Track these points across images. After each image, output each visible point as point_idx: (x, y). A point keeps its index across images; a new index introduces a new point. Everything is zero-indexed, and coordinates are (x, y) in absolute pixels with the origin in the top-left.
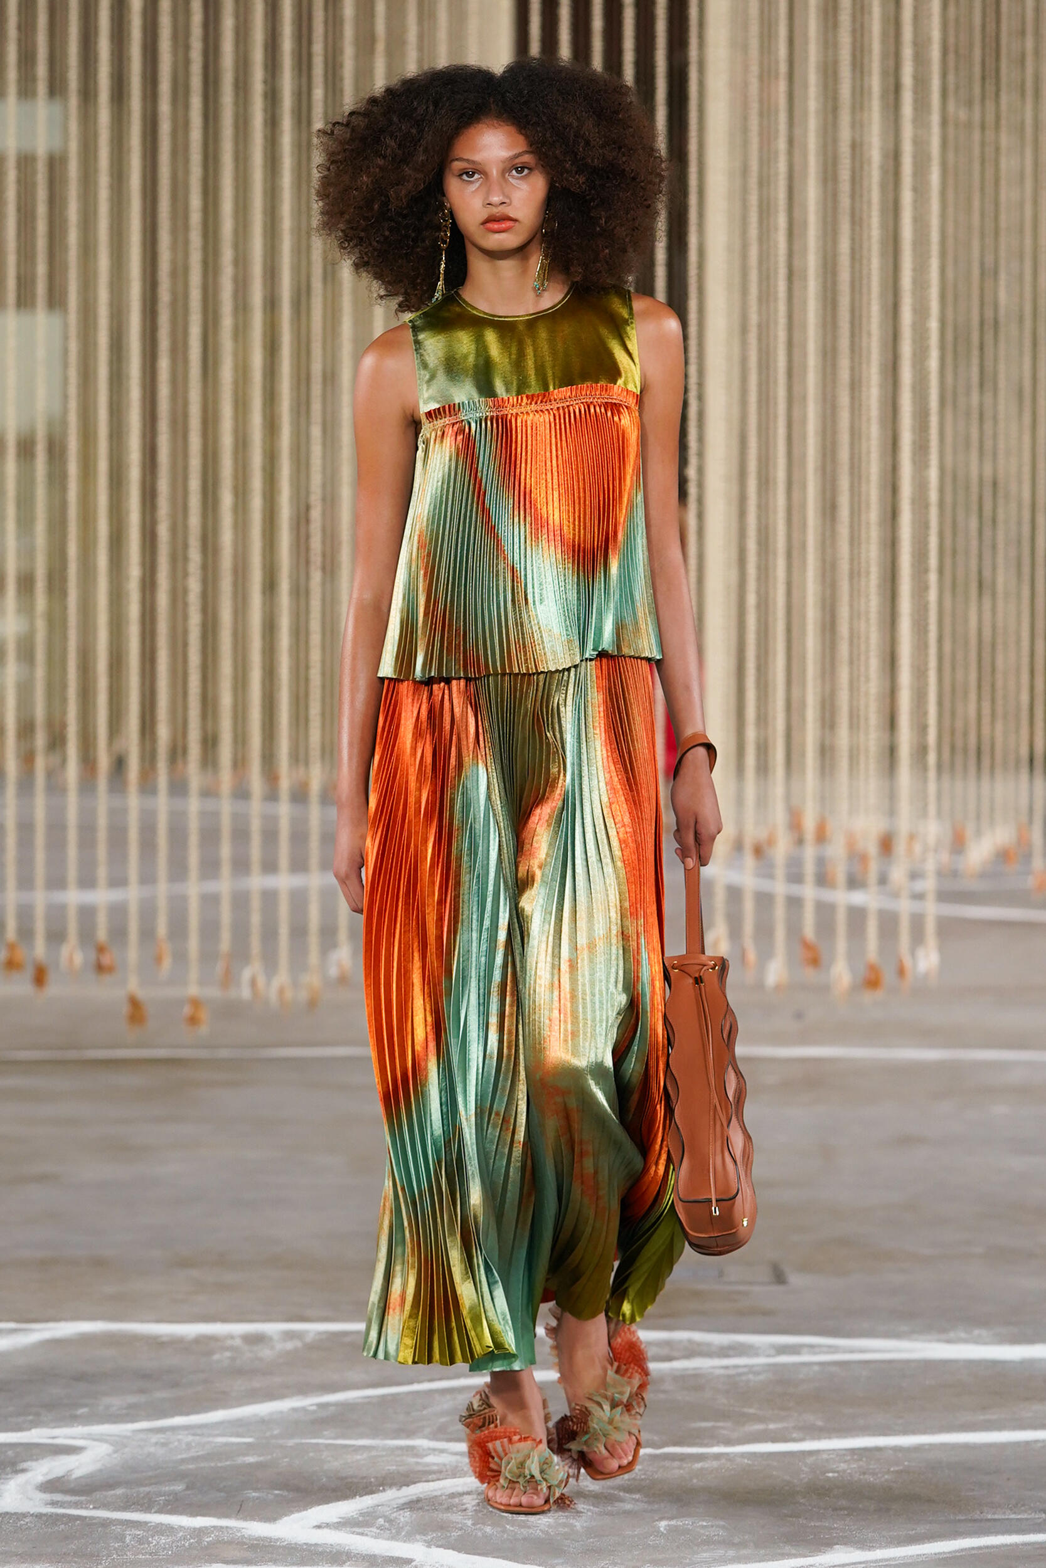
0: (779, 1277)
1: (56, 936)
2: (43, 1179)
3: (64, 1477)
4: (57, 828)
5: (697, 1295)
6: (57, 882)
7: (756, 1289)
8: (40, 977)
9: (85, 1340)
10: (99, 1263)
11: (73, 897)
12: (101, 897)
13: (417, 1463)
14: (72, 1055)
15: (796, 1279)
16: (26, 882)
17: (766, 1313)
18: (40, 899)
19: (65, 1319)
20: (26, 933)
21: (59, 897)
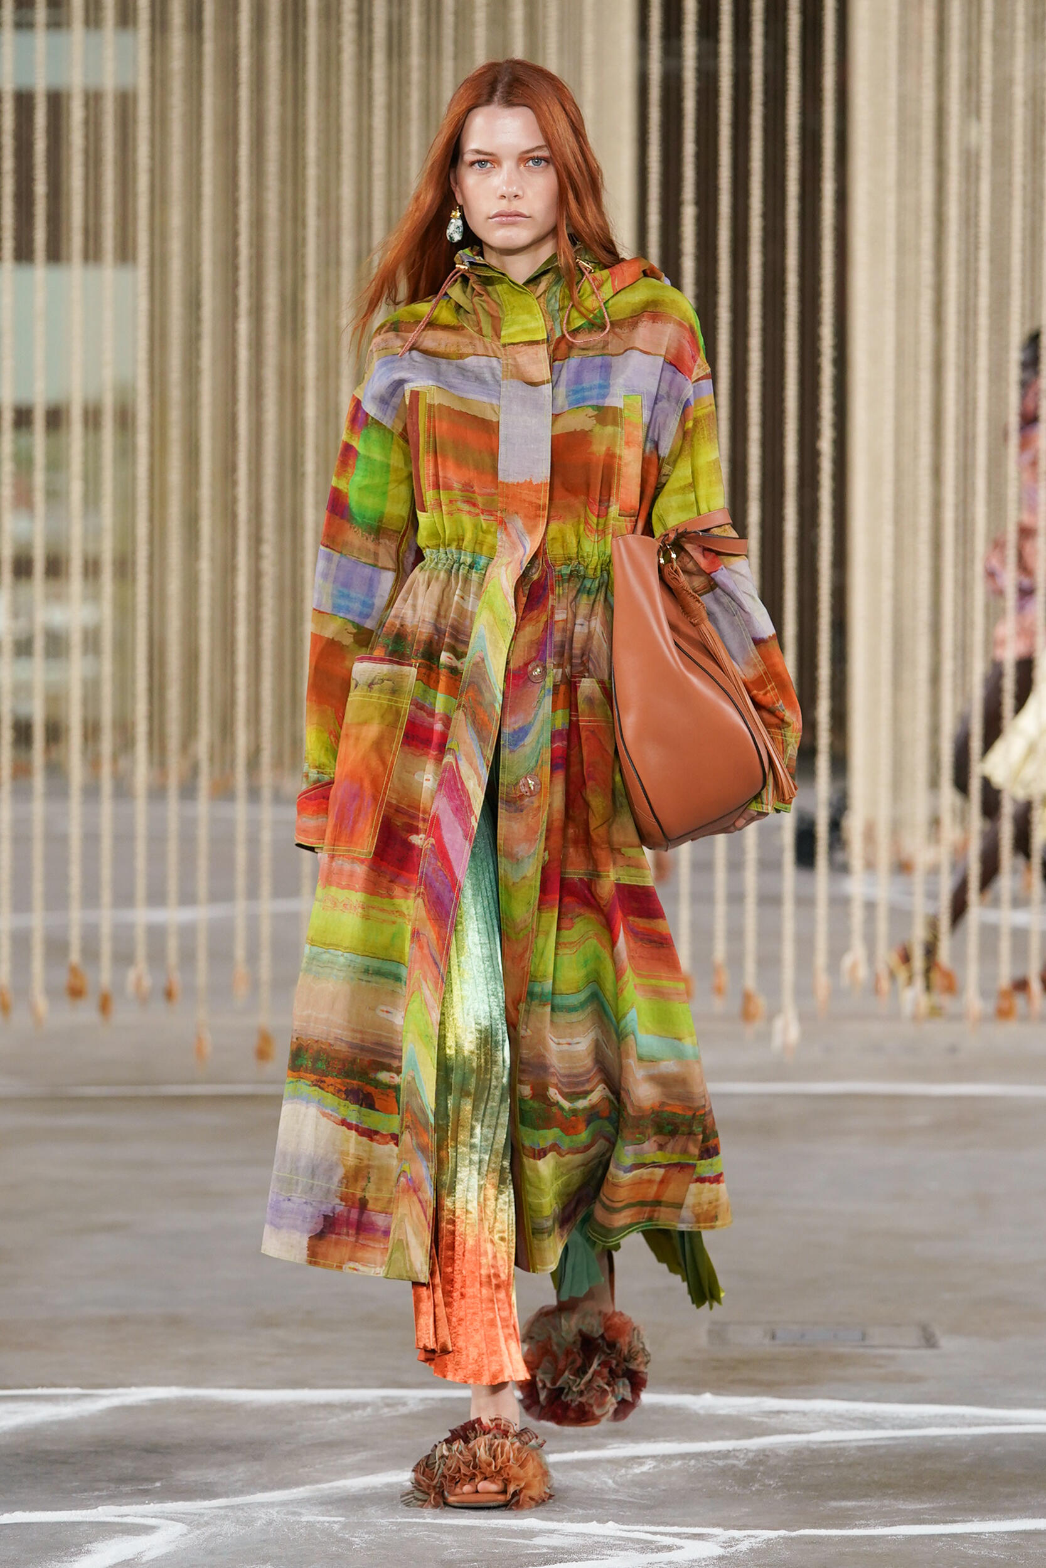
0: (929, 1341)
1: (124, 958)
2: (111, 1228)
3: (133, 1559)
4: (124, 838)
5: (838, 1359)
6: (124, 898)
7: (902, 1352)
8: (104, 1005)
9: (158, 1406)
10: (174, 1321)
11: (142, 916)
12: (173, 916)
13: (528, 1546)
14: (144, 1091)
15: (948, 1343)
16: (91, 898)
17: (916, 1379)
18: (106, 918)
19: (136, 1385)
20: (91, 953)
21: (128, 915)
